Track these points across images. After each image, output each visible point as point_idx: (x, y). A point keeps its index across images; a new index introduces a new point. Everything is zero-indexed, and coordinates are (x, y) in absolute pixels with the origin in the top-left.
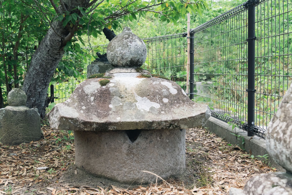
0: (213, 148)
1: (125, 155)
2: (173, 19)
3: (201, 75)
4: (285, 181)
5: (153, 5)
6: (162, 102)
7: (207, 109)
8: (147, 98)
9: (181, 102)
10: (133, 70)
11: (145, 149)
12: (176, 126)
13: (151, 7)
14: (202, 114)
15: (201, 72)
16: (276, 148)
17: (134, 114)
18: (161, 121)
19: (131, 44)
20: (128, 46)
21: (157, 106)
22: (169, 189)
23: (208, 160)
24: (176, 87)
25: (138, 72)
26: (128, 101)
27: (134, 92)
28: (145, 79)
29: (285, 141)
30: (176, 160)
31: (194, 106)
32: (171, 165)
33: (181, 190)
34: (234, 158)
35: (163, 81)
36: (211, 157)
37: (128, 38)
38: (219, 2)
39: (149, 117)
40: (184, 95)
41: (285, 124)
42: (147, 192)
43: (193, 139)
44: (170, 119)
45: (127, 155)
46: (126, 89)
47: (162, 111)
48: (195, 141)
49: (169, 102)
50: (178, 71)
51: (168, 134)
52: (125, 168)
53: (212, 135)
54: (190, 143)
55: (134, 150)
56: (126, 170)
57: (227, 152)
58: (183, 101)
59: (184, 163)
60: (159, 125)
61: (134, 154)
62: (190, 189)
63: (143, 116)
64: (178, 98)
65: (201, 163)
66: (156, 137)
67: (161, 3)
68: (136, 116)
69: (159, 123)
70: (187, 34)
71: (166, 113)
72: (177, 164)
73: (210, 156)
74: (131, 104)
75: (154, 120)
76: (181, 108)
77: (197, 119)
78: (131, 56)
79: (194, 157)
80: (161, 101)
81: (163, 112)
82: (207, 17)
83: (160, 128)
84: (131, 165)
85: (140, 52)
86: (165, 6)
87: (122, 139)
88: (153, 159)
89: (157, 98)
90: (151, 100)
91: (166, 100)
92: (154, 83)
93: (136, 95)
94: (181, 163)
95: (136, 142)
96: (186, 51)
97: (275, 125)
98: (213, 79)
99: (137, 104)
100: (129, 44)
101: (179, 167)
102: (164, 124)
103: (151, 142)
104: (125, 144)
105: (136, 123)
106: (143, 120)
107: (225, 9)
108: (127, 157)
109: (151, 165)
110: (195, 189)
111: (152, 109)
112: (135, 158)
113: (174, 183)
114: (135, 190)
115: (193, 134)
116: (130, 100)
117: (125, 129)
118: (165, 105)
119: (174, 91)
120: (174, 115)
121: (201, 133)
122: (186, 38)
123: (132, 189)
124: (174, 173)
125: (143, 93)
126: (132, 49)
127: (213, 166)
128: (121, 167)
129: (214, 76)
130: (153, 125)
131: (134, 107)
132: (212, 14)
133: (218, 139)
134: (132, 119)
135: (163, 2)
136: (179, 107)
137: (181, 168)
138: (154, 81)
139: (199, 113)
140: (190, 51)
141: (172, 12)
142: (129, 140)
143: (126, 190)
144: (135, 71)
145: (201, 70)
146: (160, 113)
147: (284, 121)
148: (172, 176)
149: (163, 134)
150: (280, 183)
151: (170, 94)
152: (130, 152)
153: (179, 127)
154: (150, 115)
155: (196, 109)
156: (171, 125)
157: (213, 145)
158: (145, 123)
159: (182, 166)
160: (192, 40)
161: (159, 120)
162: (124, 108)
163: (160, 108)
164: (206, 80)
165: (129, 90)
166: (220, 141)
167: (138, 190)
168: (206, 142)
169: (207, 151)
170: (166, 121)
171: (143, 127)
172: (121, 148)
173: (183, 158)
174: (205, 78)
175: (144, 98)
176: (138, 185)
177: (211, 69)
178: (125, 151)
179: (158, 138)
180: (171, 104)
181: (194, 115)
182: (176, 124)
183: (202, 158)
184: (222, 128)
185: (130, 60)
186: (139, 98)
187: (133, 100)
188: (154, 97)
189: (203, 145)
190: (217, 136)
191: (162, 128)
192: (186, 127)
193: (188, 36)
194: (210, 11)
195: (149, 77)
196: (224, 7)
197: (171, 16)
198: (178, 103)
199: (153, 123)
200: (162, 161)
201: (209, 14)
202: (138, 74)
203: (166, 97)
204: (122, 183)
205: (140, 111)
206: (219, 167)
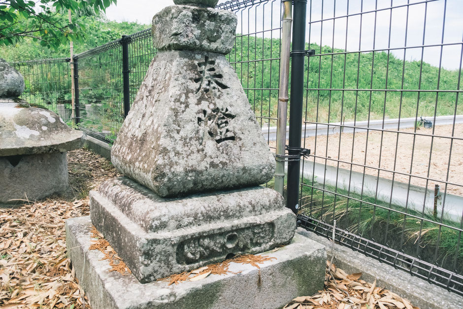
0: (97, 167)
1: (8, 179)
2: (54, 46)
3: (91, 97)
4: (121, 181)
5: (31, 30)
6: (42, 130)
7: (82, 135)
8: (26, 127)
9: (59, 129)
10: (11, 101)
11: (27, 171)
12: (56, 150)
13: (28, 32)
14: (78, 139)
15: (91, 94)
16: (115, 161)
17: (14, 141)
18: (41, 147)
19: (7, 76)
20: (4, 77)
21: (36, 133)
22: (52, 204)
23: (91, 178)
24: (54, 116)
25: (16, 102)
26: (6, 130)
27: (12, 121)
28: (23, 109)
29: (119, 157)
30: (59, 179)
31: (71, 132)
32: (54, 184)
33: (63, 203)
34: (114, 174)
35: (41, 111)
36: (94, 175)
37: (3, 70)
38: (108, 24)
39: (29, 143)
40: (62, 123)
41: (120, 145)
42: (32, 209)
43: (78, 161)
44: (50, 145)
45: (10, 178)
46: (4, 119)
47: (42, 137)
48: (81, 163)
49: (48, 129)
50: (65, 93)
51: (49, 157)
52: (9, 190)
53: (97, 156)
54: (76, 164)
55: (17, 174)
56: (10, 192)
57: (109, 170)
58: (62, 129)
59: (67, 181)
60: (40, 150)
61: (16, 177)
62: (72, 202)
63: (23, 143)
64: (57, 126)
65: (84, 181)
66: (38, 161)
67: (40, 30)
68: (16, 143)
69: (40, 148)
70: (70, 59)
71: (46, 140)
72: (60, 183)
73: (92, 174)
74: (10, 133)
75: (35, 146)
76: (60, 134)
77: (74, 143)
78: (8, 87)
79: (77, 176)
80: (40, 129)
81: (42, 139)
82: (96, 37)
83: (40, 152)
84: (14, 187)
85: (17, 83)
86: (44, 33)
87: (4, 165)
88: (35, 180)
89: (36, 126)
90: (31, 128)
91: (45, 128)
92: (33, 113)
93: (15, 124)
94: (64, 181)
95: (18, 166)
96: (71, 76)
97: (115, 147)
98: (103, 102)
99: (17, 132)
100: (5, 76)
101: (61, 185)
102: (44, 149)
103: (32, 165)
104: (6, 169)
105: (16, 150)
106: (24, 146)
107: (114, 31)
108: (9, 180)
109: (34, 185)
110: (76, 201)
111: (32, 136)
112: (18, 180)
113: (57, 199)
114: (20, 208)
115: (79, 156)
116: (9, 129)
117: (5, 155)
118: (44, 132)
119: (52, 120)
120: (53, 141)
121: (87, 155)
122: (69, 63)
123: (17, 208)
124: (57, 191)
125: (22, 123)
126: (9, 81)
127: (95, 182)
128: (4, 189)
129: (103, 99)
130: (34, 151)
131: (14, 135)
132: (101, 35)
133: (102, 159)
134: (12, 146)
135: (41, 29)
136: (57, 133)
137: (64, 186)
138: (32, 111)
139: (76, 138)
140: (75, 76)
141: (52, 38)
142: (11, 165)
143: (11, 209)
144: (13, 101)
145: (91, 92)
146: (39, 139)
147: (120, 144)
148: (55, 193)
149: (44, 158)
150: (118, 183)
151: (49, 122)
152: (12, 175)
153: (59, 151)
154: (30, 141)
155: (72, 134)
156: (50, 149)
157: (97, 165)
158: (26, 149)
159: (64, 184)
160: (76, 66)
161: (39, 146)
162: (4, 136)
163: (39, 135)
164: (96, 102)
165: (7, 120)
166: (103, 161)
167: (23, 208)
168: (91, 162)
169: (91, 170)
170: (46, 147)
171: (24, 153)
172: (3, 173)
173: (65, 177)
174: (94, 100)
175: (24, 126)
176: (22, 204)
177: (100, 91)
178: (7, 175)
179: (40, 162)
180: (50, 131)
181: (71, 140)
182: (55, 148)
183: (85, 176)
184: (105, 149)
185: (7, 90)
186: (18, 127)
187: (13, 129)
188: (33, 125)
189: (87, 165)
190: (102, 157)
191: (43, 152)
192: (64, 150)
193: (72, 61)
194: (99, 32)
195: (28, 107)
196: (113, 30)
197: (51, 42)
198: (56, 130)
199: (33, 148)
200: (44, 181)
201: (97, 35)
202: (16, 104)
203: (45, 125)
204: (6, 204)
205: (19, 138)
206: (100, 182)
